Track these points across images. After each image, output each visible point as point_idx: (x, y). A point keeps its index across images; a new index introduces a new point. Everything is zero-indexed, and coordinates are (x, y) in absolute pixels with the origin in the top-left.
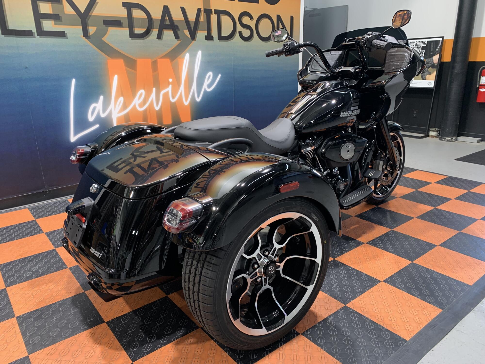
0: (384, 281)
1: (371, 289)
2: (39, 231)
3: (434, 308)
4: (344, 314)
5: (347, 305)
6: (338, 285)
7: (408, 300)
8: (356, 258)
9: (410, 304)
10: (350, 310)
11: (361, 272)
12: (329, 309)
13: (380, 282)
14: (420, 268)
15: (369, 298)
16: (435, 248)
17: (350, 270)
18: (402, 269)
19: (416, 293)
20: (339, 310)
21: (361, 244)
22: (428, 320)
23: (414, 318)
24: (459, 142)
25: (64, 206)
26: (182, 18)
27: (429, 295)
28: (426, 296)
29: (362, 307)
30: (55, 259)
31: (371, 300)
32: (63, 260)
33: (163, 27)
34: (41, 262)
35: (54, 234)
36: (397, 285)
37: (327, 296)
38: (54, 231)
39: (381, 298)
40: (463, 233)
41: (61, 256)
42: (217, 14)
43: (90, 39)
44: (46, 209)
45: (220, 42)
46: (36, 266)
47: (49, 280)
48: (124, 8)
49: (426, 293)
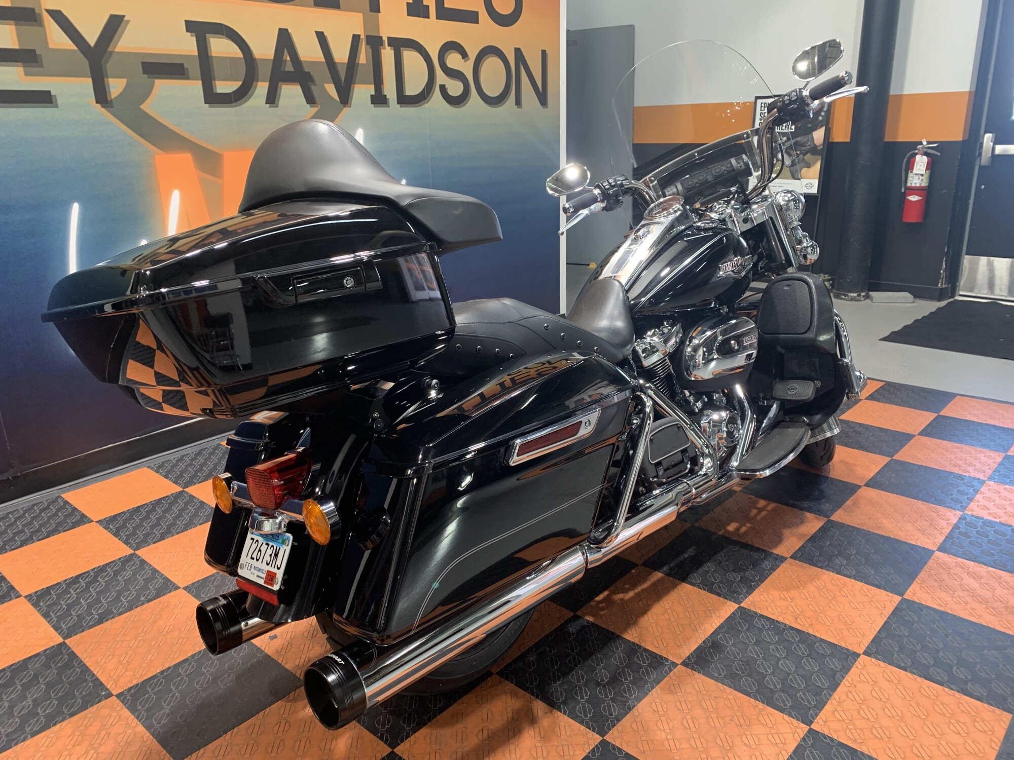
0: (866, 653)
1: (847, 677)
2: (8, 592)
3: (994, 712)
4: (817, 753)
5: (813, 726)
6: (773, 674)
7: (933, 697)
8: (783, 597)
9: (941, 707)
10: (827, 739)
11: (808, 633)
12: (778, 741)
13: (858, 655)
14: (925, 611)
15: (852, 700)
16: (933, 557)
17: (784, 630)
18: (889, 618)
19: (942, 678)
20: (801, 741)
21: (783, 562)
22: (994, 745)
23: (965, 744)
24: (872, 301)
25: (56, 514)
26: (319, 56)
27: (971, 680)
28: (966, 683)
29: (848, 728)
30: (72, 674)
31: (859, 708)
32: (95, 673)
33: (278, 77)
34: (36, 685)
35: (50, 598)
36: (896, 661)
37: (761, 705)
38: (49, 588)
39: (877, 699)
40: (972, 516)
41: (85, 662)
42: (393, 48)
43: (112, 107)
44: (9, 525)
45: (402, 108)
46: (26, 698)
47: (71, 738)
48: (189, 34)
49: (962, 674)
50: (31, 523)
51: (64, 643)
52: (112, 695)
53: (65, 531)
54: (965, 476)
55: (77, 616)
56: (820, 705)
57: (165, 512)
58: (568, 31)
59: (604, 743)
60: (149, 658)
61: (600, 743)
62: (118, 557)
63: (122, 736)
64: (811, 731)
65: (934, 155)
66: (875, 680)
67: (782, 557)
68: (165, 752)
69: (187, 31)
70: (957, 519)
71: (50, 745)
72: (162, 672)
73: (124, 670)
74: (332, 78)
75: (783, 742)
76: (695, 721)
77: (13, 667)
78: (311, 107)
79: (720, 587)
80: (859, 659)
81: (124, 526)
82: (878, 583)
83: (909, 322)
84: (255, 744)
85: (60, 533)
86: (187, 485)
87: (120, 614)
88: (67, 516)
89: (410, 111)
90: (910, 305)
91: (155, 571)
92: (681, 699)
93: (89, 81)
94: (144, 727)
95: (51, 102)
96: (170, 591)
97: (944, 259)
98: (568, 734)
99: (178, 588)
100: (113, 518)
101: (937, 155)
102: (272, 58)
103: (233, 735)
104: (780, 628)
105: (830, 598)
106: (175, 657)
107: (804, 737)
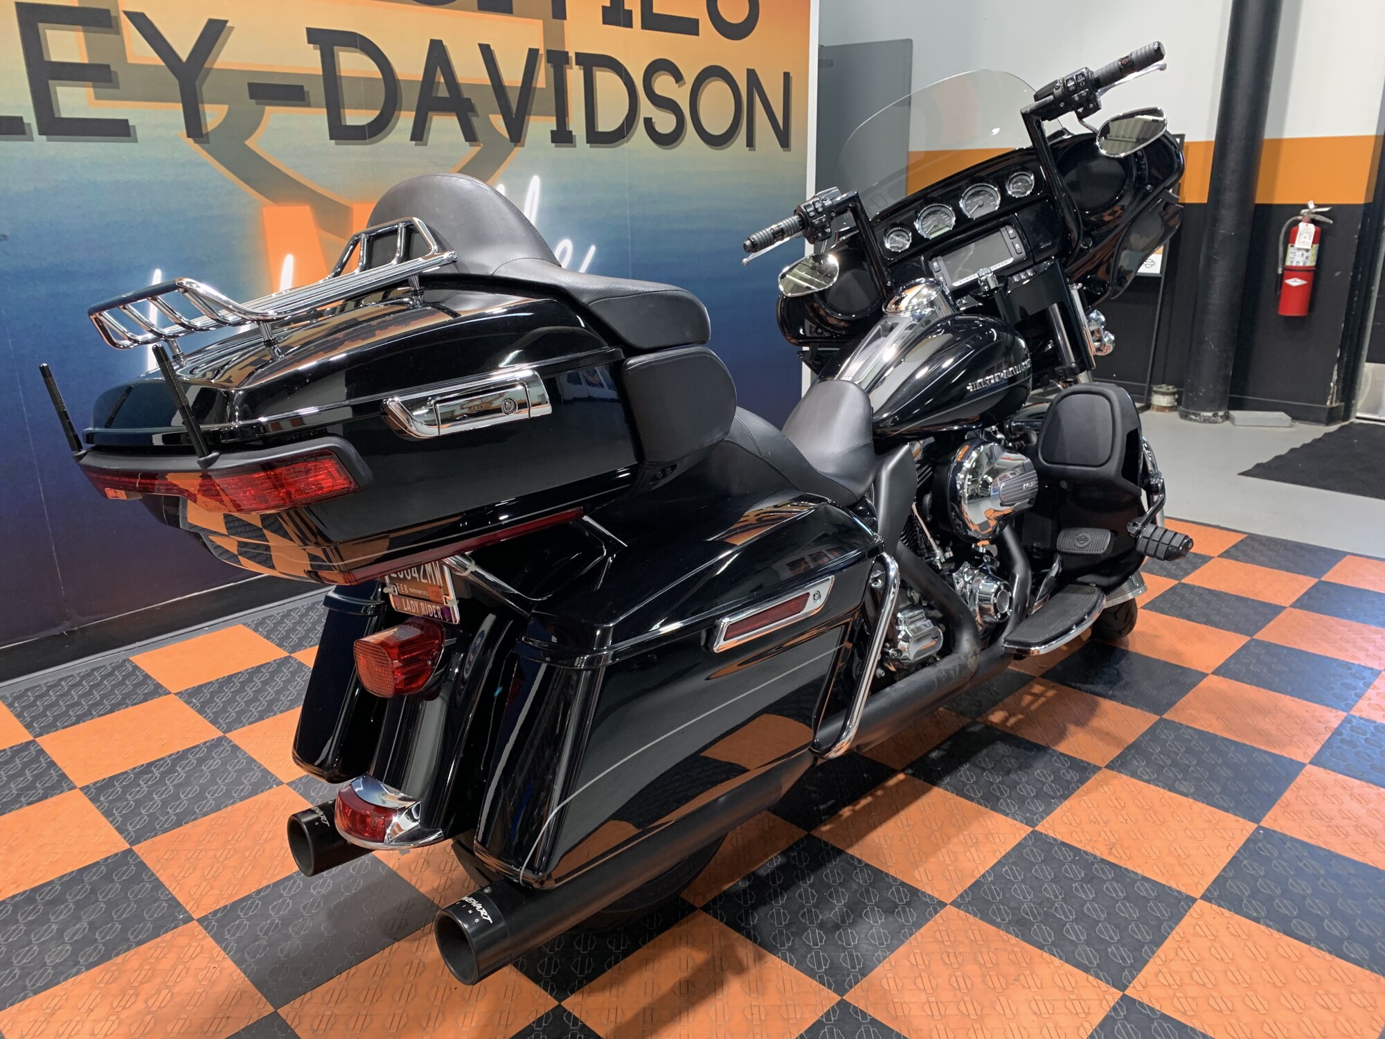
0: (1204, 897)
1: (1178, 929)
2: (60, 782)
3: (1378, 981)
4: (1131, 1027)
5: (1127, 992)
6: (1076, 921)
7: (1295, 959)
8: (1094, 820)
9: (1305, 972)
10: (1145, 1009)
11: (1125, 869)
12: (1080, 1010)
13: (1194, 900)
14: (1288, 844)
15: (1183, 960)
16: (1303, 771)
17: (1093, 863)
18: (1239, 851)
19: (1308, 933)
20: (1110, 1011)
21: (1095, 773)
22: (1375, 1025)
23: (1335, 1023)
24: (1233, 423)
25: (122, 683)
26: (483, 77)
27: (1349, 938)
28: (1341, 941)
29: (1175, 996)
30: (140, 890)
31: (1191, 970)
32: (171, 889)
33: (428, 105)
34: (93, 904)
35: (113, 792)
36: (1245, 910)
37: (1057, 961)
38: (112, 779)
39: (1217, 958)
40: (1360, 718)
41: (157, 875)
42: (582, 67)
43: (208, 142)
44: (62, 695)
45: (593, 149)
46: (79, 919)
47: (138, 973)
48: (312, 46)
49: (1336, 929)
50: (90, 693)
51: (130, 851)
52: (193, 919)
53: (133, 705)
54: (1353, 664)
55: (148, 815)
56: (1139, 964)
57: (265, 683)
58: (821, 48)
59: (843, 1005)
60: (242, 872)
61: (838, 1004)
62: (203, 741)
63: (204, 972)
64: (1124, 997)
65: (1324, 223)
66: (1215, 934)
67: (1095, 766)
68: (260, 995)
69: (309, 42)
70: (1339, 722)
71: (111, 980)
72: (258, 892)
73: (208, 888)
74: (500, 106)
75: (1086, 1011)
76: (967, 980)
77: (64, 879)
78: (471, 145)
79: (1007, 804)
80: (1194, 906)
81: (211, 700)
82: (1226, 806)
83: (1283, 452)
84: (379, 990)
85: (127, 707)
86: (294, 649)
87: (204, 815)
88: (136, 686)
89: (603, 153)
90: (1288, 429)
91: (251, 761)
92: (949, 950)
93: (179, 108)
94: (235, 962)
95: (128, 135)
96: (271, 787)
97: (1336, 367)
98: (795, 990)
99: (280, 783)
100: (198, 690)
101: (1328, 224)
102: (421, 79)
103: (350, 976)
104: (1087, 860)
105: (1158, 822)
106: (276, 873)
107: (1114, 1006)
